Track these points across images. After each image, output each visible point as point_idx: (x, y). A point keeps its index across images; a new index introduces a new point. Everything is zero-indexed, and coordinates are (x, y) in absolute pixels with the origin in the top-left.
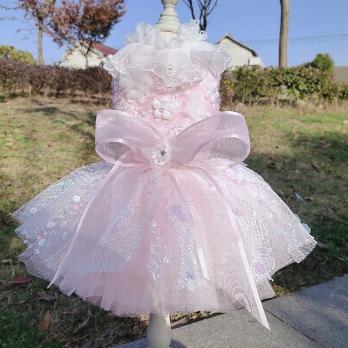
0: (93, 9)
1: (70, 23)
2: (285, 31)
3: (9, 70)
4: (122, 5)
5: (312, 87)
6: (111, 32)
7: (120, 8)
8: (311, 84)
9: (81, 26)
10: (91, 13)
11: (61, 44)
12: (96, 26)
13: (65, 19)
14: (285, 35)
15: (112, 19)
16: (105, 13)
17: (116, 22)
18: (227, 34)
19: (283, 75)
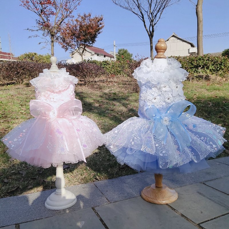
0: (85, 26)
1: (72, 35)
2: (201, 32)
3: (31, 68)
4: (101, 22)
5: (218, 67)
6: (96, 39)
7: (101, 24)
8: (217, 65)
9: (78, 37)
10: (84, 29)
11: (67, 49)
12: (87, 37)
13: (68, 34)
14: (201, 35)
15: (97, 32)
16: (92, 28)
17: (99, 33)
18: (173, 34)
19: (197, 61)
